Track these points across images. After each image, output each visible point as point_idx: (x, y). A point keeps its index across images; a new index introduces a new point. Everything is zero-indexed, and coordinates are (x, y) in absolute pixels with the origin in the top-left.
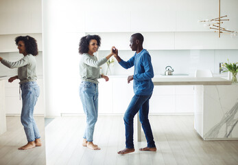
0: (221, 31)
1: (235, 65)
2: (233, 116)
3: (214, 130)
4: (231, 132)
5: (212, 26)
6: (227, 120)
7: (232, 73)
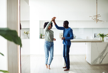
0: (97, 20)
1: (103, 35)
2: (103, 55)
3: (95, 61)
4: (102, 61)
5: (94, 19)
6: (100, 57)
7: (102, 38)
